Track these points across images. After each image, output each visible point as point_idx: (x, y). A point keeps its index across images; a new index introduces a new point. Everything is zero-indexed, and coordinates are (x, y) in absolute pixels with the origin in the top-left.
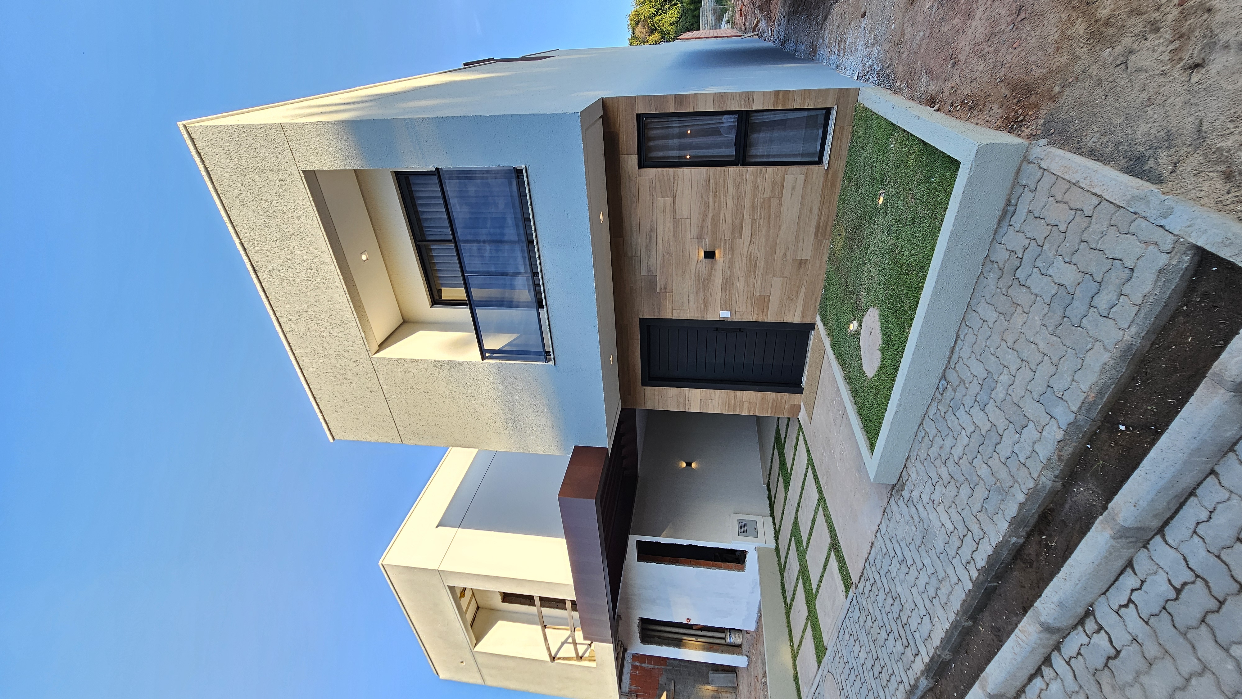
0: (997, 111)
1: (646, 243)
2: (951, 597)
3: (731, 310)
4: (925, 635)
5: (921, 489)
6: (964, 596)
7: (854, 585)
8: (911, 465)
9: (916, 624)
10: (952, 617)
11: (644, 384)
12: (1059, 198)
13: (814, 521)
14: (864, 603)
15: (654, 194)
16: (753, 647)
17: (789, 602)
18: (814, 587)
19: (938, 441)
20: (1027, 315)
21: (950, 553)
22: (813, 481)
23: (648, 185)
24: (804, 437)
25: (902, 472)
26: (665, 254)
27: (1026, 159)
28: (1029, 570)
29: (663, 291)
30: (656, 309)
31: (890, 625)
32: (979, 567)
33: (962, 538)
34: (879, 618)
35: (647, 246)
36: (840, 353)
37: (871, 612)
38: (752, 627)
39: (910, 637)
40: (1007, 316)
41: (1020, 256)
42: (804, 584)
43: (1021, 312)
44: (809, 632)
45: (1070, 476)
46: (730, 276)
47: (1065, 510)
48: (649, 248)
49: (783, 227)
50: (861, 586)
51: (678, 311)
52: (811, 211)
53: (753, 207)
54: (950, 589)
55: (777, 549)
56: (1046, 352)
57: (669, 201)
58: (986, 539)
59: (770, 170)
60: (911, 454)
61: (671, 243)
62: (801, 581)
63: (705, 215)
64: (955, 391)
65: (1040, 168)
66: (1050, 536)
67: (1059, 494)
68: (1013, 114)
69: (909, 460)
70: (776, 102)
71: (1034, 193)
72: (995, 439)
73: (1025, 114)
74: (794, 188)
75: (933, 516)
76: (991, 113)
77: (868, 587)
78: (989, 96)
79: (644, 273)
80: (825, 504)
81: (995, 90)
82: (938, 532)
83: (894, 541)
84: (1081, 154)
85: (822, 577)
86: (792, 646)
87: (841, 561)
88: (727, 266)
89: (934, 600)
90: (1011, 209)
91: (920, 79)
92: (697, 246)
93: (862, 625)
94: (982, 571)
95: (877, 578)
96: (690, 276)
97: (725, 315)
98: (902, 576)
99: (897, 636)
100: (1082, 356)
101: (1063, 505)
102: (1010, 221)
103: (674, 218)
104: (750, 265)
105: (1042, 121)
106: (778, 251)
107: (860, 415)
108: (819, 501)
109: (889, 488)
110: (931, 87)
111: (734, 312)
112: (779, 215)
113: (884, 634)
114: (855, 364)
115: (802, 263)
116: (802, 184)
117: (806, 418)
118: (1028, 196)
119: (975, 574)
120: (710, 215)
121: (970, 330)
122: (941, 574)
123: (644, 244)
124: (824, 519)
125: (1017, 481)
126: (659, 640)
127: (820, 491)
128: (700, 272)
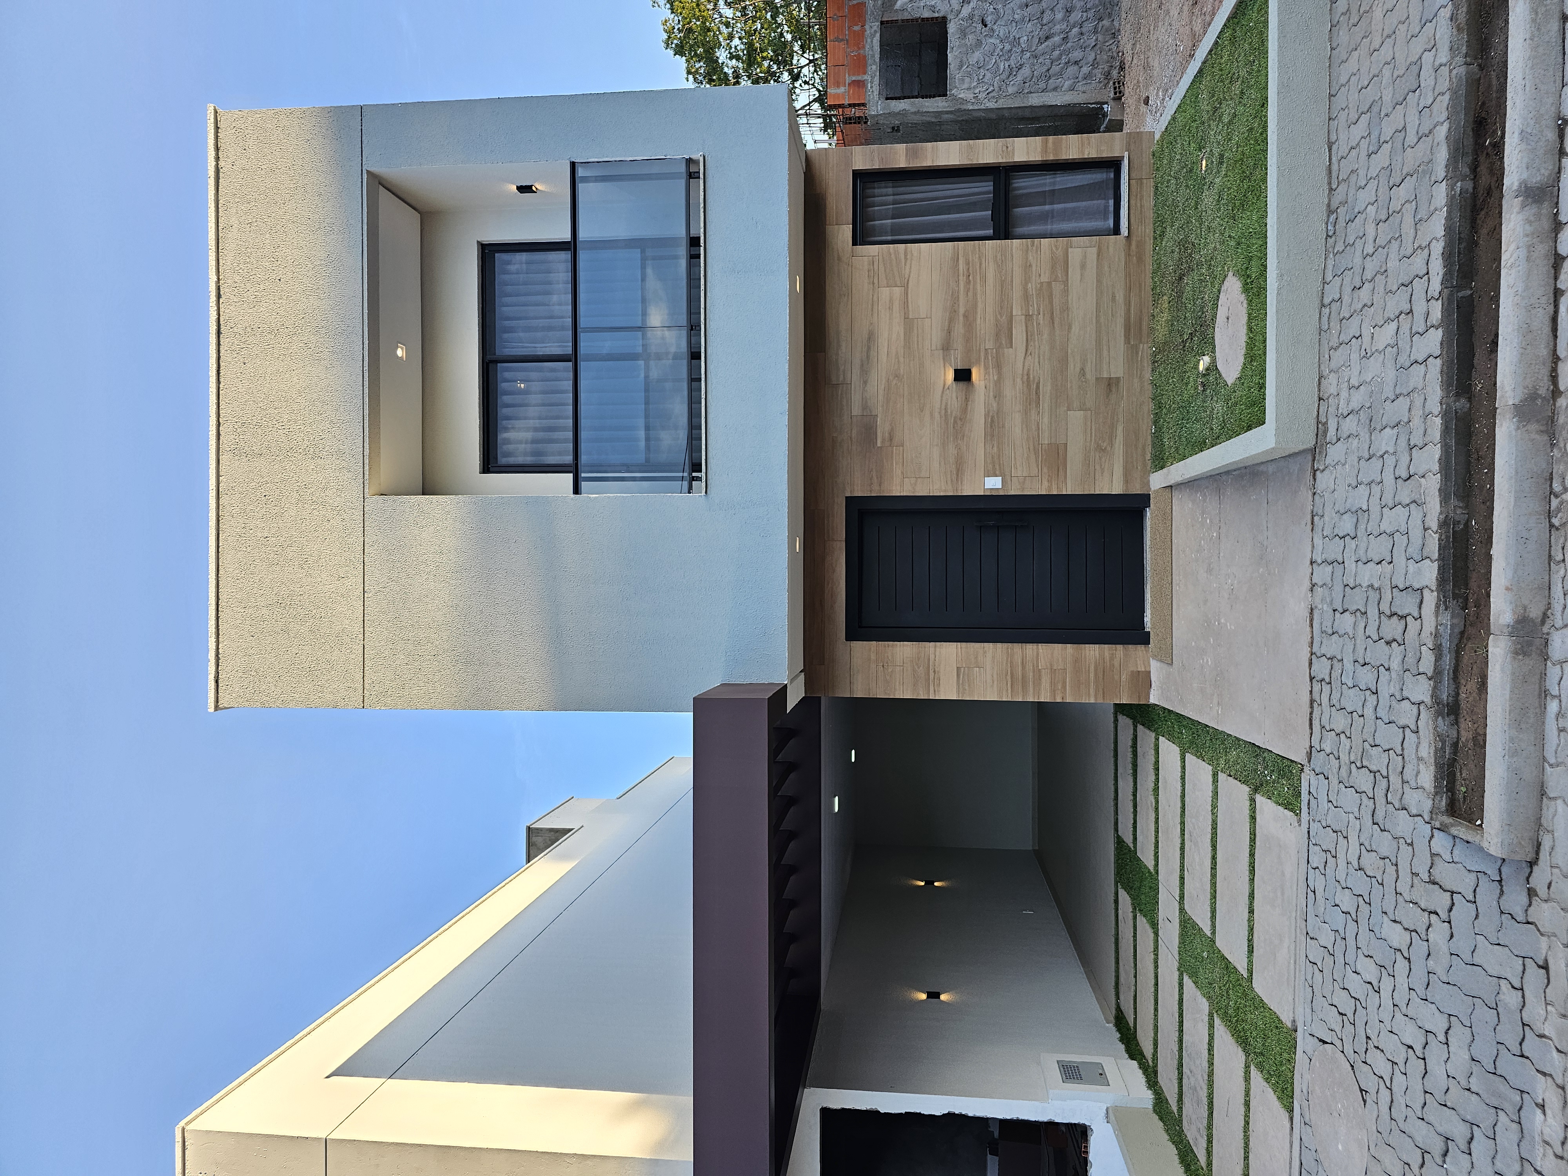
1: (862, 361)
3: (1003, 475)
7: (1305, 763)
8: (1326, 382)
11: (851, 636)
15: (876, 281)
23: (866, 267)
25: (1318, 415)
26: (891, 378)
29: (887, 444)
30: (875, 477)
35: (862, 365)
46: (998, 411)
48: (865, 370)
49: (1075, 329)
51: (913, 480)
52: (1114, 299)
53: (1026, 297)
57: (897, 291)
59: (1045, 243)
61: (902, 359)
63: (954, 312)
69: (1322, 380)
70: (1045, 150)
74: (1083, 266)
79: (856, 410)
83: (1337, 525)
88: (991, 394)
92: (942, 361)
96: (932, 415)
97: (993, 484)
103: (906, 316)
104: (1030, 391)
106: (1071, 366)
111: (1008, 478)
112: (1066, 308)
115: (1111, 384)
116: (1095, 259)
120: (962, 310)
121: (1339, 116)
122: (1405, 409)
123: (857, 362)
128: (949, 407)
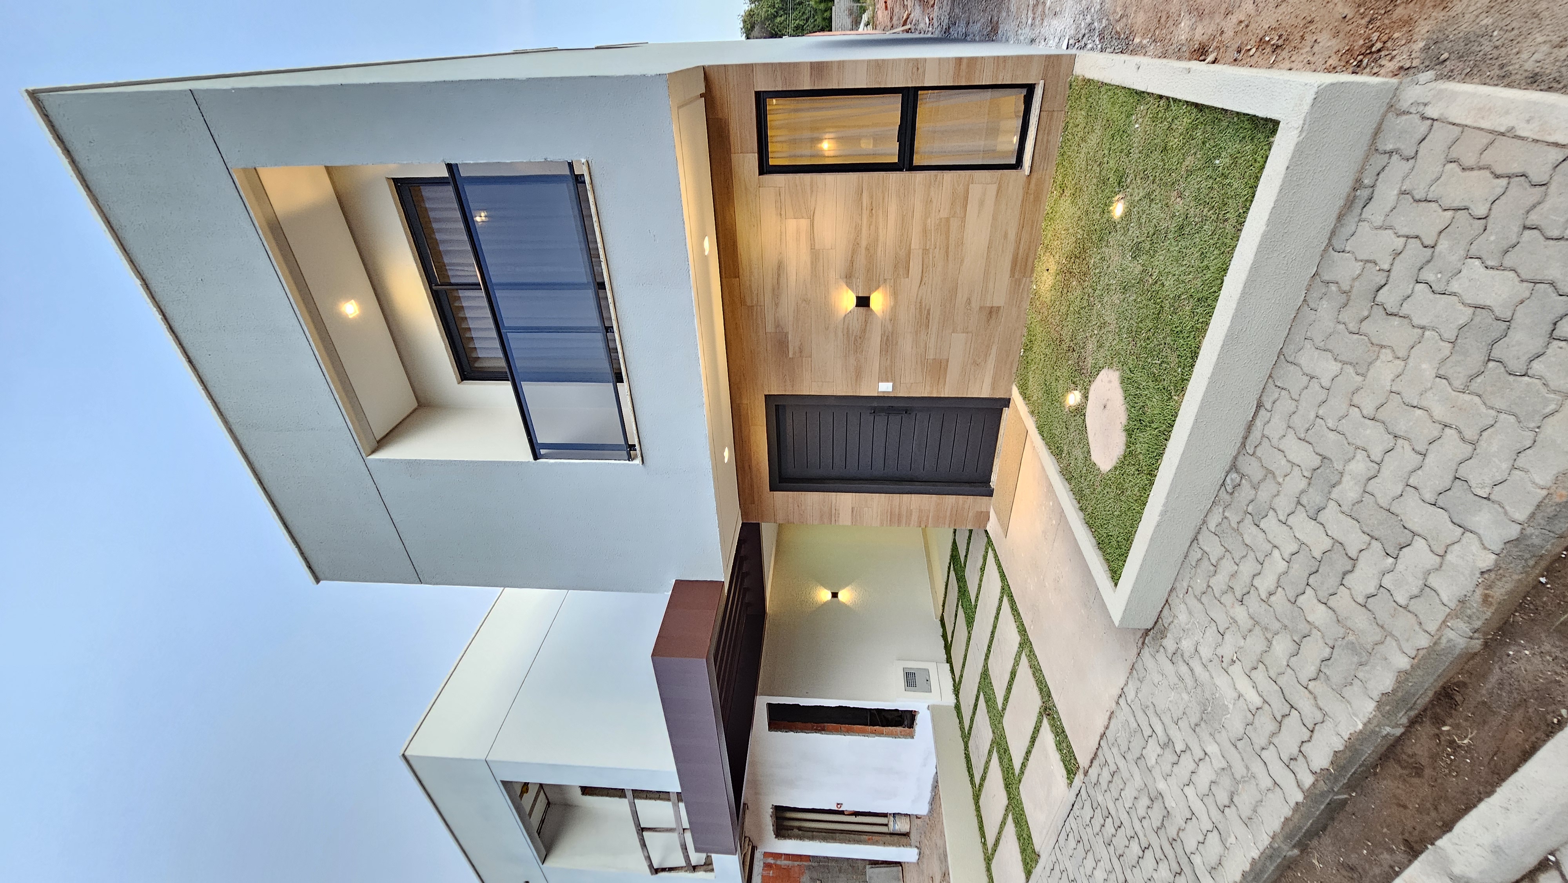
0: (1327, 43)
1: (773, 287)
2: (1260, 810)
3: (894, 382)
4: (1213, 861)
5: (1198, 636)
6: (1287, 812)
7: (1081, 771)
8: (1177, 601)
9: (1195, 844)
10: (1265, 841)
11: (773, 488)
12: (1469, 161)
13: (1013, 674)
14: (1100, 798)
15: (783, 213)
16: (925, 836)
17: (977, 780)
18: (1017, 766)
19: (1227, 566)
20: (1403, 363)
21: (1254, 740)
22: (1012, 617)
23: (773, 198)
24: (996, 556)
25: (1161, 611)
26: (800, 302)
27: (1392, 108)
28: (1416, 781)
29: (797, 355)
30: (788, 381)
31: (1145, 836)
32: (1316, 768)
33: (1279, 719)
34: (1127, 823)
35: (774, 291)
36: (1053, 436)
37: (1113, 812)
38: (923, 809)
39: (1184, 861)
40: (1362, 368)
41: (1386, 267)
42: (1000, 758)
43: (1390, 357)
44: (1010, 827)
45: (1500, 629)
46: (893, 334)
47: (1489, 686)
48: (776, 294)
49: (967, 263)
50: (1093, 772)
51: (819, 384)
52: (1006, 236)
53: (925, 231)
54: (1259, 797)
55: (958, 707)
56: (1448, 421)
57: (804, 223)
58: (1329, 724)
59: (948, 175)
60: (1177, 585)
61: (809, 285)
62: (995, 756)
63: (856, 245)
64: (1255, 487)
65: (1424, 118)
66: (1457, 726)
67: (1478, 659)
68: (1361, 42)
69: (1174, 594)
70: (957, 73)
71: (1412, 162)
72: (1344, 564)
73: (1385, 38)
74: (982, 203)
75: (1222, 681)
76: (1316, 48)
77: (1106, 775)
78: (1311, 22)
79: (770, 328)
80: (1031, 651)
81: (1323, 11)
82: (1231, 706)
83: (1151, 712)
84: (1508, 85)
85: (1028, 753)
86: (984, 844)
87: (1060, 734)
88: (886, 317)
89: (1227, 810)
90: (1363, 194)
91: (1176, 24)
92: (846, 290)
93: (1097, 829)
94: (1322, 775)
95: (1121, 763)
96: (835, 335)
97: (885, 388)
98: (1167, 768)
99: (1159, 854)
100: (1532, 425)
101: (1484, 677)
102: (1361, 214)
103: (812, 247)
104: (921, 316)
105: (1421, 44)
106: (959, 295)
107: (1090, 526)
108: (1021, 645)
109: (1140, 634)
110: (1199, 30)
111: (898, 384)
112: (960, 243)
113: (1135, 849)
114: (1078, 452)
115: (992, 312)
116: (995, 196)
117: (1000, 530)
118: (1398, 167)
119: (1308, 780)
120: (864, 243)
121: (1283, 393)
122: (1239, 770)
123: (769, 288)
124: (1029, 672)
125: (1388, 634)
126: (800, 832)
127: (1022, 630)
128: (850, 327)
